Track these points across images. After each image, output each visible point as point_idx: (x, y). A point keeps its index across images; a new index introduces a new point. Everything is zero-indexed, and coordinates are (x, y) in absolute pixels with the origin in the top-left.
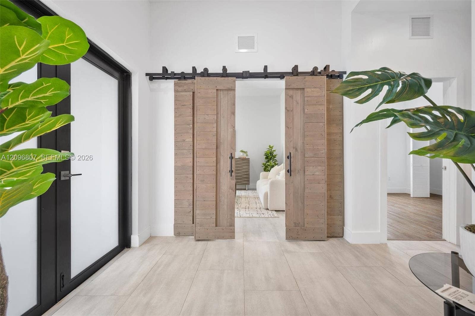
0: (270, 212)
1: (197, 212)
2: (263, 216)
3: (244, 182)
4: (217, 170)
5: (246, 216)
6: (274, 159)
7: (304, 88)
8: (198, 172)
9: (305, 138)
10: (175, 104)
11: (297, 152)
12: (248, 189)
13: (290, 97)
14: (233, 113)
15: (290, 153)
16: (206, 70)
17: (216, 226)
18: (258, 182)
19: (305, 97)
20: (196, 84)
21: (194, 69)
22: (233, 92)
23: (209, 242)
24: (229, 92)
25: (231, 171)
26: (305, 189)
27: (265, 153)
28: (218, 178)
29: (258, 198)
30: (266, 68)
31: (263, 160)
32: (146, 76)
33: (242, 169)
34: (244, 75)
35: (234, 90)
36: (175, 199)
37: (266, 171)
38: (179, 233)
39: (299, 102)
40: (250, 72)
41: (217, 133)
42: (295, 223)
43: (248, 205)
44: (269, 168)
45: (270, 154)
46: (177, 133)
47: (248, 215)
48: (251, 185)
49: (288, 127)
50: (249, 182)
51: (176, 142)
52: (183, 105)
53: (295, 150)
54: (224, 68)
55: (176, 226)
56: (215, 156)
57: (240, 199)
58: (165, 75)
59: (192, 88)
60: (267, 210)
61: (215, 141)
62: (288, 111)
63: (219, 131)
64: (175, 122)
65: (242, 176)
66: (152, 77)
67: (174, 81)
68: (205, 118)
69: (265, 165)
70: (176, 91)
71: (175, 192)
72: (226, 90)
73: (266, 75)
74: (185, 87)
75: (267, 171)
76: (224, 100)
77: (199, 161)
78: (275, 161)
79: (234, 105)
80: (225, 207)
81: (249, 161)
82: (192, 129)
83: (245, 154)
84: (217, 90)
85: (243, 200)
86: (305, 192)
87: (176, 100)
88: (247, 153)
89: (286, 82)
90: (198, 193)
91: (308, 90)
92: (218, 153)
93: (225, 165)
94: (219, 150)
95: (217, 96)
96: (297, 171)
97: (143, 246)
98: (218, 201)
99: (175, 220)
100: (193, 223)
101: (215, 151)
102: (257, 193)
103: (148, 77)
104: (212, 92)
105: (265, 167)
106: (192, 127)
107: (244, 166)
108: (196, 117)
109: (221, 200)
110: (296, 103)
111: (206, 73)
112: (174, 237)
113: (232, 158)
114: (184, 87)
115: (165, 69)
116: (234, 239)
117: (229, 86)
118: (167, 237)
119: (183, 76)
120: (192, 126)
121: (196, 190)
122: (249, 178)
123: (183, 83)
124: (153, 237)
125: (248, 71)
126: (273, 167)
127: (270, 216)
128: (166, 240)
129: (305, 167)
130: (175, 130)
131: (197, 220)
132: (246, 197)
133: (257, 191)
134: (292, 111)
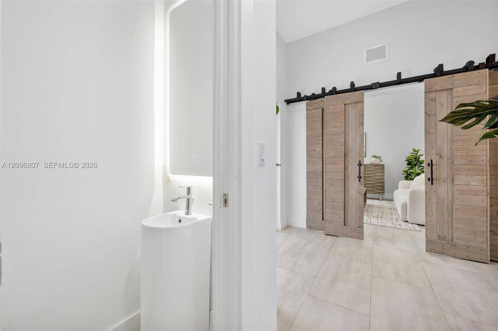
0: (410, 225)
1: (326, 210)
2: (399, 227)
3: (376, 190)
4: (345, 175)
5: (378, 224)
6: (422, 165)
7: (452, 88)
8: (327, 177)
9: (453, 144)
10: (307, 121)
11: (441, 160)
12: (383, 200)
13: (431, 100)
14: (362, 124)
15: (432, 160)
16: (334, 88)
17: (344, 225)
18: (396, 192)
19: (453, 98)
20: (325, 102)
21: (323, 89)
22: (362, 104)
23: (338, 238)
24: (357, 105)
25: (360, 177)
26: (453, 200)
27: (408, 158)
28: (346, 183)
29: (395, 209)
30: (399, 74)
31: (405, 166)
32: (285, 102)
33: (374, 176)
34: (374, 87)
35: (363, 102)
36: (307, 198)
37: (409, 180)
38: (311, 226)
39: (445, 104)
40: (380, 82)
41: (345, 143)
42: (439, 236)
43: (380, 215)
44: (414, 176)
45: (415, 159)
46: (309, 144)
47: (380, 224)
48: (386, 195)
49: (429, 132)
50: (384, 191)
51: (308, 151)
52: (314, 121)
53: (440, 156)
54: (352, 84)
55: (308, 220)
56: (343, 163)
57: (371, 208)
58: (299, 98)
59: (321, 105)
60: (406, 222)
61: (343, 150)
62: (429, 115)
63: (347, 140)
64: (307, 135)
65: (374, 183)
66: (289, 102)
67: (306, 102)
68: (333, 131)
69: (407, 172)
70: (308, 110)
71: (307, 192)
72: (354, 103)
73: (400, 81)
74: (316, 106)
75: (411, 180)
76: (352, 112)
77: (328, 167)
78: (422, 168)
79: (363, 115)
80: (354, 209)
81: (383, 168)
82: (322, 140)
83: (378, 160)
84: (345, 104)
85: (375, 209)
86: (454, 203)
87: (308, 117)
88: (381, 158)
89: (425, 85)
90: (327, 195)
91: (458, 89)
92: (346, 160)
93: (353, 171)
94: (347, 158)
95: (345, 110)
96: (442, 179)
97: (284, 231)
98: (347, 203)
99: (307, 215)
100: (323, 220)
101: (343, 159)
102: (394, 204)
103: (286, 102)
104: (340, 107)
105: (407, 174)
106: (322, 139)
107: (376, 173)
108: (325, 130)
109: (349, 203)
110: (440, 105)
111: (334, 92)
112: (305, 229)
113: (360, 165)
114: (314, 105)
115: (299, 94)
116: (363, 240)
117: (357, 99)
118: (301, 228)
119: (314, 97)
120: (321, 137)
121: (325, 192)
122: (383, 186)
123: (313, 103)
124: (289, 226)
125: (377, 82)
126: (418, 174)
127: (408, 228)
128: (300, 230)
129: (453, 175)
130: (307, 142)
131: (327, 217)
132: (378, 207)
133: (394, 202)
134: (434, 115)
